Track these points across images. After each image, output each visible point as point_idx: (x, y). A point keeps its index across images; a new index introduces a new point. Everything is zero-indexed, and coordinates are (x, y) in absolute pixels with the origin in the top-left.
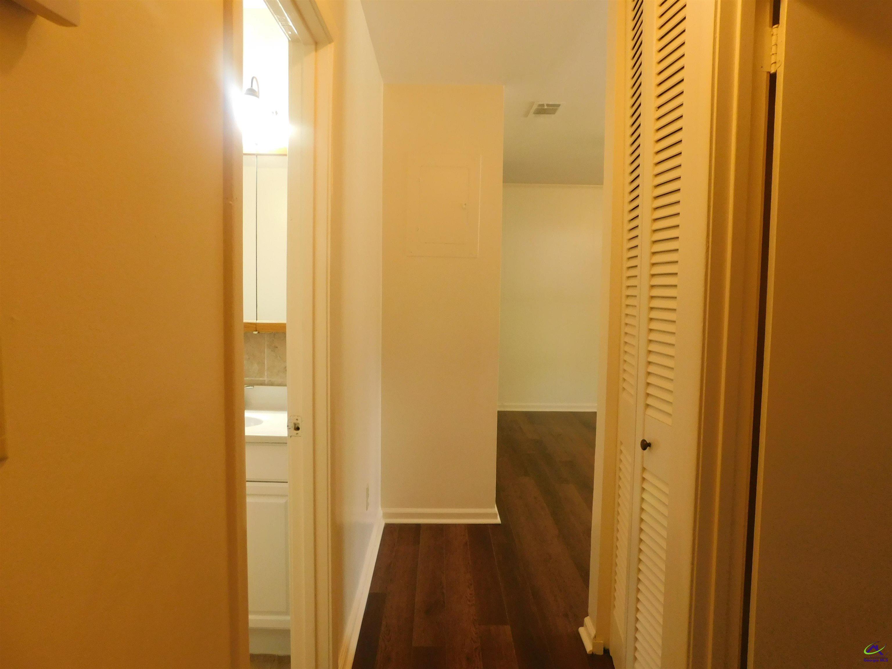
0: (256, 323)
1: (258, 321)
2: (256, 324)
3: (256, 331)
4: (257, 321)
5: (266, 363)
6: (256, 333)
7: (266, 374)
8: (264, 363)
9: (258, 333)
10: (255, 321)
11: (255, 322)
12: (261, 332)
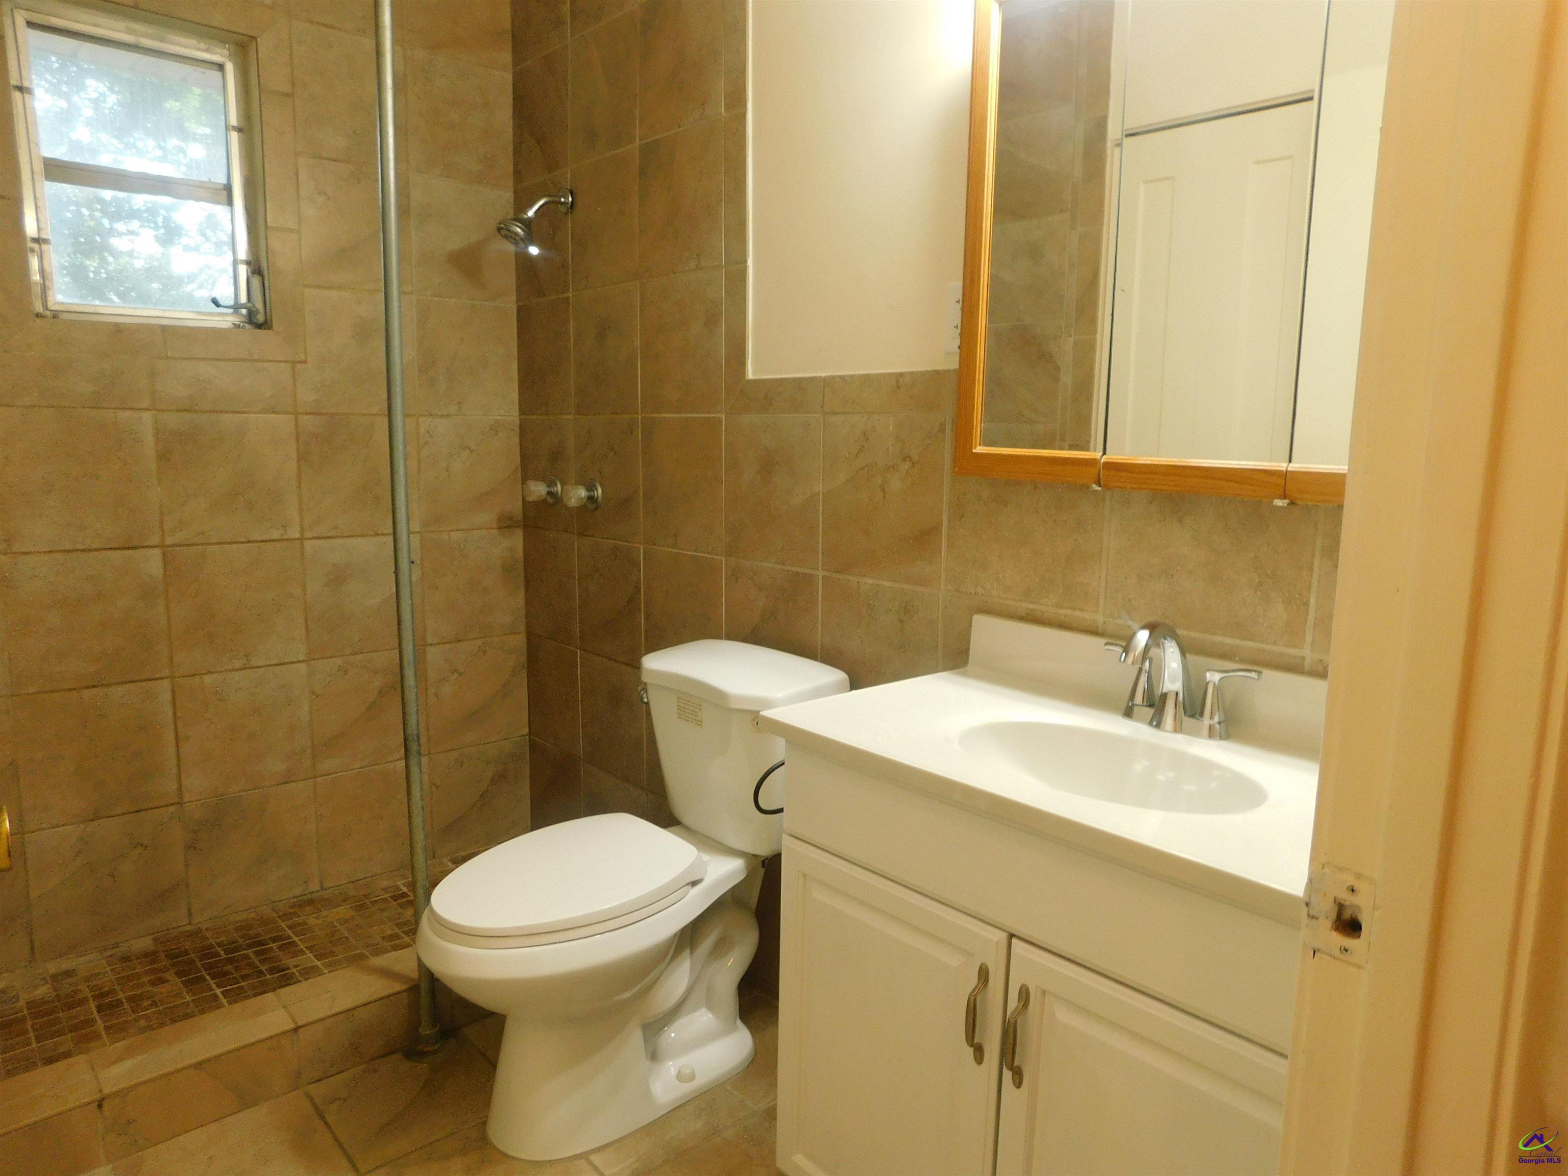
0: (1287, 471)
1: (1293, 467)
2: (1285, 475)
3: (1285, 498)
4: (1291, 465)
5: (1312, 601)
6: (1279, 503)
7: (1309, 639)
8: (1307, 604)
9: (1288, 504)
10: (1283, 466)
11: (1284, 469)
12: (1299, 502)
